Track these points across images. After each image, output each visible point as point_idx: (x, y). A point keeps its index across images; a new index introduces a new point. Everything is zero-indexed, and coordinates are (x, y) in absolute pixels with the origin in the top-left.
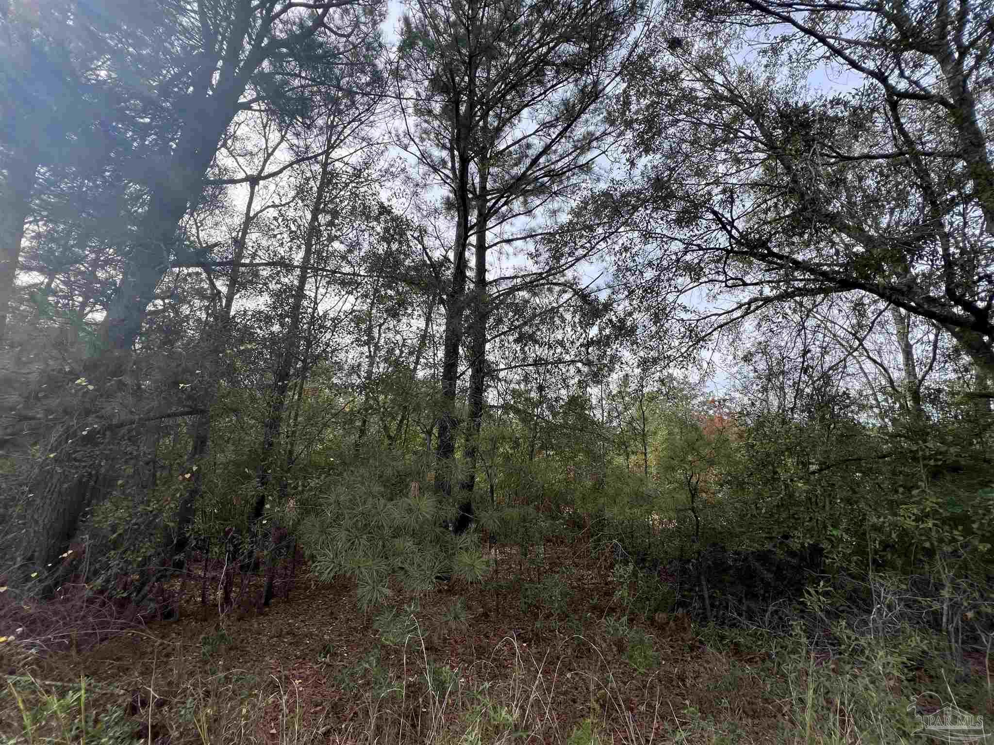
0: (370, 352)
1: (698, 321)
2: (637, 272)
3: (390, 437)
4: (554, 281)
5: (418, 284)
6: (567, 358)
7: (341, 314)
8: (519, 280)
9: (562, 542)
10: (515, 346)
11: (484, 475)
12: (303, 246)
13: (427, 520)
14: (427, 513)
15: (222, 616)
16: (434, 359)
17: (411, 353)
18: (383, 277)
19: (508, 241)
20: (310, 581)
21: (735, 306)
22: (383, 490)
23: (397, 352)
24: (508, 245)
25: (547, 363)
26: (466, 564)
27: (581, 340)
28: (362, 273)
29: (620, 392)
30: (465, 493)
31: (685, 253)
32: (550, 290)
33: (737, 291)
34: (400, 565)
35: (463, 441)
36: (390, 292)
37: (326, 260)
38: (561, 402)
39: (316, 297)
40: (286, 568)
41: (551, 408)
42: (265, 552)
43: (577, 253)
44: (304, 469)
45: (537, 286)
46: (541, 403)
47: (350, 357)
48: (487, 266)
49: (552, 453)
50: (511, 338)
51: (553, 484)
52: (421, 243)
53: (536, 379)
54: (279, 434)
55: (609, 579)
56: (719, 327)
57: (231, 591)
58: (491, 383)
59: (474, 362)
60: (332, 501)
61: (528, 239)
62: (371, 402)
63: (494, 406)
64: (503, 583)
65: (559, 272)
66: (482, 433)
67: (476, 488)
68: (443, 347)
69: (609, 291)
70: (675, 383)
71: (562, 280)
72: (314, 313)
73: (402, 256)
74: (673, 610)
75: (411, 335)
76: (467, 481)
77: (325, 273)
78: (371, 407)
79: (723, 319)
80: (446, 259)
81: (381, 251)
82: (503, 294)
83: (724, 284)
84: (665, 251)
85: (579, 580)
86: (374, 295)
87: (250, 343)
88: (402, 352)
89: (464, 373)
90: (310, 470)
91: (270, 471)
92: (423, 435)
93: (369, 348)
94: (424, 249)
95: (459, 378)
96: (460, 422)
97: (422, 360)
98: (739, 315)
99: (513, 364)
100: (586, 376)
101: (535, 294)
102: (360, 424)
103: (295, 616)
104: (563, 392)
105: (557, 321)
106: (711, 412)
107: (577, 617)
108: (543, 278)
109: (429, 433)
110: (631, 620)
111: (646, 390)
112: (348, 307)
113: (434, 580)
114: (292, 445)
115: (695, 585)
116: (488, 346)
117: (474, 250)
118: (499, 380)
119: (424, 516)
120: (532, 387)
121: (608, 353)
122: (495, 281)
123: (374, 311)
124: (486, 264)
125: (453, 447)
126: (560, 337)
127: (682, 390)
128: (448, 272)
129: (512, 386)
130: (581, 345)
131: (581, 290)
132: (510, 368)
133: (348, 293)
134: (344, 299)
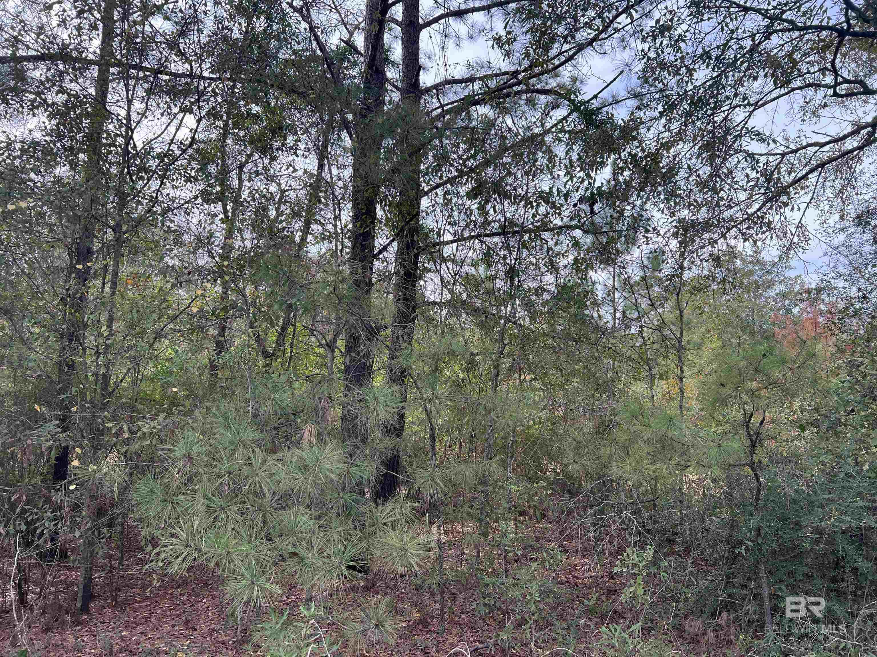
0: (225, 211)
1: (783, 155)
2: (683, 70)
3: (266, 355)
4: (539, 87)
5: (303, 95)
6: (558, 222)
7: (174, 147)
8: (477, 85)
9: (544, 516)
10: (468, 203)
11: (419, 412)
12: (100, 25)
13: (332, 481)
14: (331, 471)
15: (20, 625)
16: (335, 226)
17: (295, 215)
18: (242, 82)
19: (459, 14)
20: (150, 575)
21: (849, 129)
22: (260, 436)
23: (273, 213)
24: (459, 21)
25: (524, 230)
26: (392, 547)
27: (581, 192)
28: (206, 74)
29: (644, 279)
30: (390, 442)
31: (768, 35)
32: (531, 102)
33: (855, 103)
34: (291, 549)
35: (385, 358)
36: (256, 109)
37: (142, 52)
38: (546, 296)
39: (128, 117)
40: (110, 557)
41: (528, 305)
42: (77, 534)
43: (578, 37)
44: (130, 406)
45: (508, 95)
46: (512, 297)
47: (195, 221)
48: (423, 60)
49: (528, 378)
50: (463, 190)
51: (529, 427)
52: (307, 18)
53: (505, 258)
54: (84, 350)
55: (615, 570)
56: (817, 167)
57: (27, 592)
58: (430, 265)
59: (402, 230)
60: (179, 454)
61: (493, 10)
62: (232, 297)
63: (435, 303)
64: (449, 576)
65: (548, 71)
66: (416, 346)
67: (407, 432)
68: (350, 205)
69: (632, 103)
70: (738, 262)
71: (552, 83)
72: (127, 144)
73: (274, 43)
74: (713, 615)
75: (293, 183)
76: (393, 421)
77: (141, 74)
78: (234, 307)
79: (827, 152)
80: (350, 45)
81: (236, 35)
82: (448, 112)
83: (831, 92)
84: (732, 32)
85: (570, 572)
86: (228, 114)
87: (23, 198)
88: (279, 213)
89: (385, 249)
90: (140, 407)
91: (75, 409)
92: (322, 350)
93: (224, 206)
94: (312, 29)
95: (376, 256)
96: (379, 328)
97: (315, 227)
98: (855, 144)
99: (466, 234)
100: (588, 251)
101: (504, 111)
102: (216, 332)
103: (131, 626)
104: (549, 278)
105: (542, 159)
106: (795, 311)
107: (564, 625)
108: (519, 83)
109: (331, 346)
110: (646, 631)
111: (687, 275)
112: (184, 134)
113: (346, 572)
114: (107, 367)
115: (749, 579)
116: (425, 203)
117: (398, 30)
118: (444, 260)
119: (326, 476)
120: (497, 271)
121: (627, 213)
122: (436, 87)
123: (229, 141)
124: (421, 56)
125: (370, 368)
126: (546, 188)
127: (750, 273)
128: (354, 72)
129: (466, 268)
130: (581, 200)
131: (582, 103)
132: (459, 239)
133: (185, 110)
134: (176, 122)
